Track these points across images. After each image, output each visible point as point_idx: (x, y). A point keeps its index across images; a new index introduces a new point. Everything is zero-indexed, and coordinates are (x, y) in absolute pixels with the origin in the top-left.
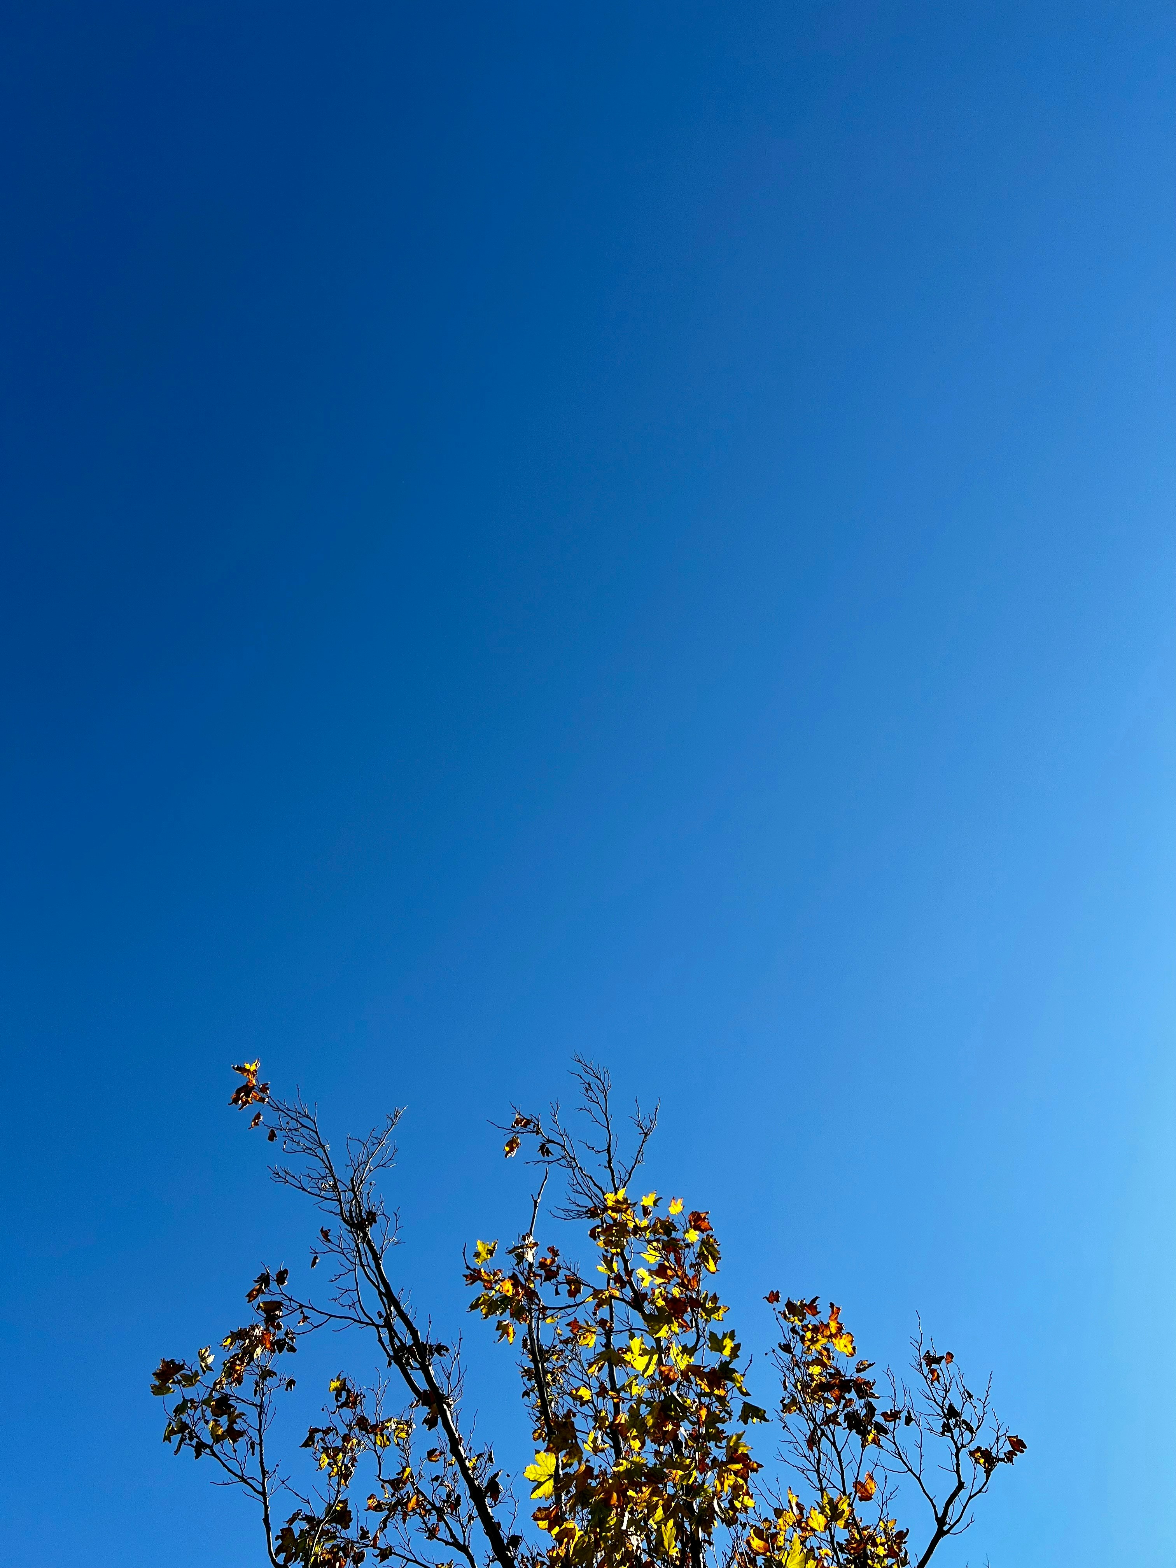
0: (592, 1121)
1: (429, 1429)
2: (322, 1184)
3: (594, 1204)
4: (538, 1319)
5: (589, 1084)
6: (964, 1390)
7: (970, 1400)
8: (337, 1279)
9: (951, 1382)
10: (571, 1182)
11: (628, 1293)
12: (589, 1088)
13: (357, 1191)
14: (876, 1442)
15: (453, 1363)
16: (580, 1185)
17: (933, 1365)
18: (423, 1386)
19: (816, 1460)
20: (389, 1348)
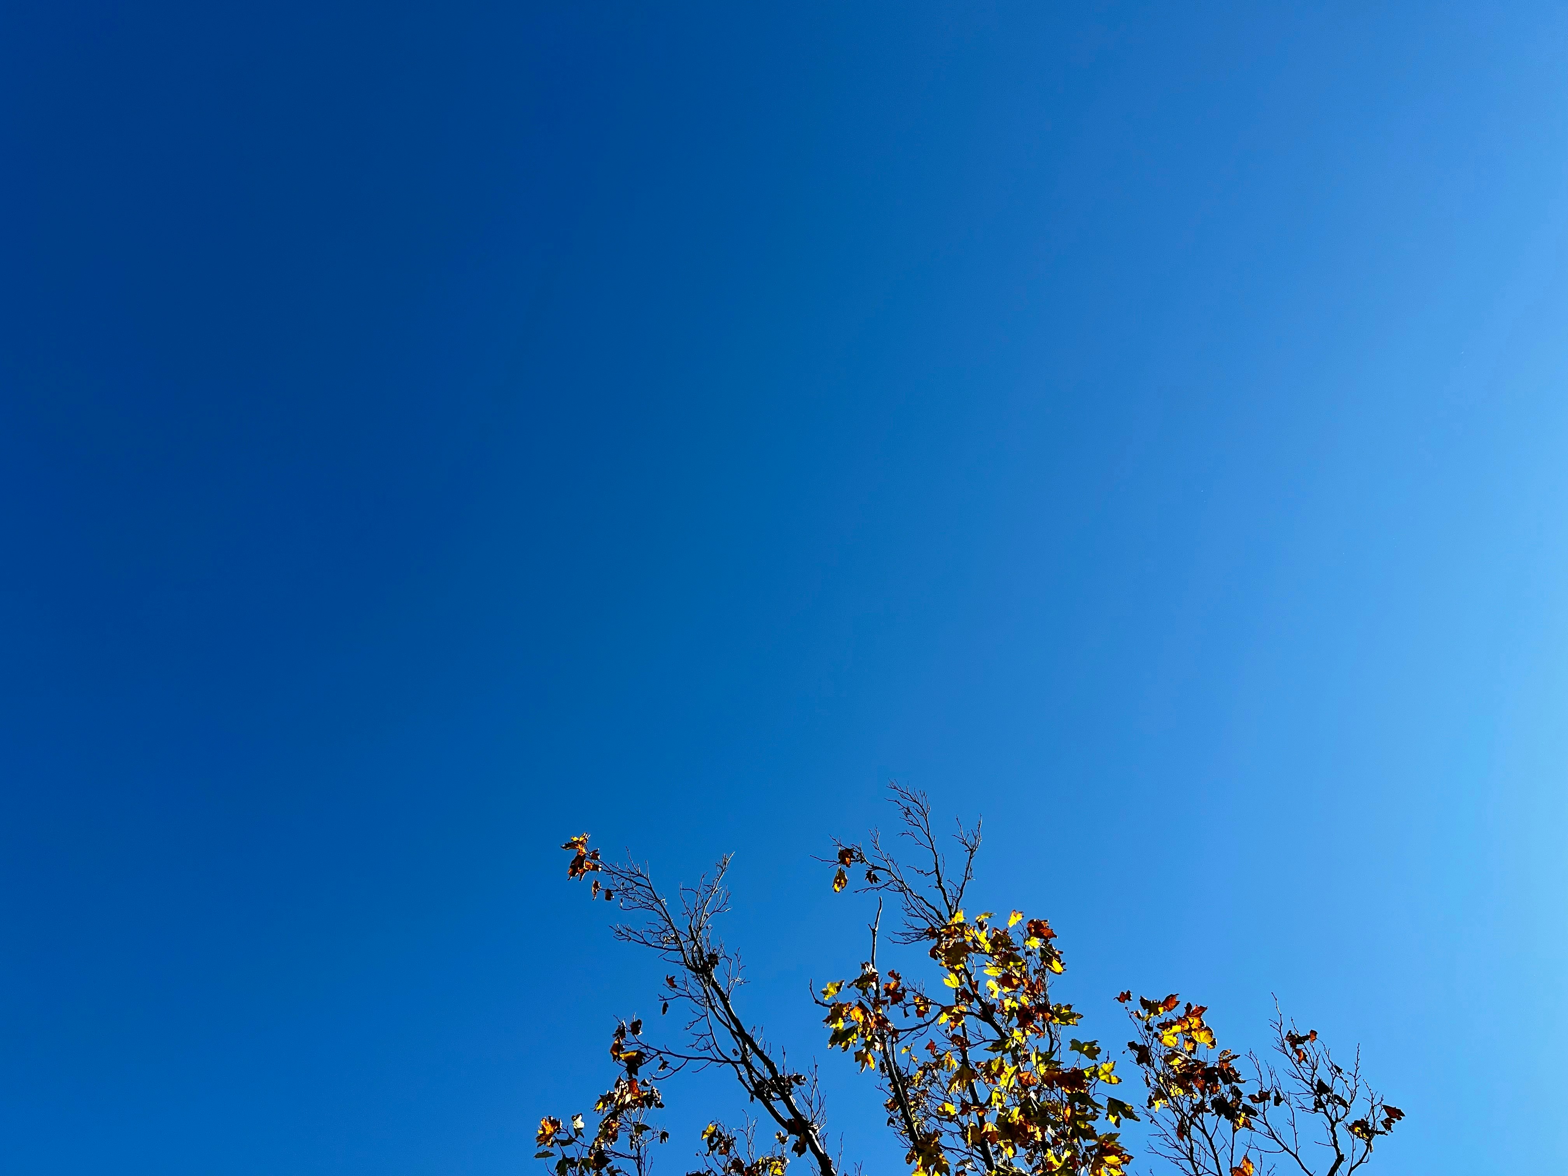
0: (916, 844)
1: (799, 1156)
2: (664, 937)
3: (931, 924)
4: (892, 1043)
5: (907, 809)
6: (1333, 1065)
7: (1340, 1074)
8: (691, 1026)
9: (1317, 1059)
10: (905, 907)
11: (976, 1006)
12: (908, 812)
13: (697, 938)
14: (1247, 1124)
15: (813, 1091)
16: (914, 908)
17: (1297, 1045)
18: (787, 1116)
19: (1188, 1150)
20: (750, 1085)
